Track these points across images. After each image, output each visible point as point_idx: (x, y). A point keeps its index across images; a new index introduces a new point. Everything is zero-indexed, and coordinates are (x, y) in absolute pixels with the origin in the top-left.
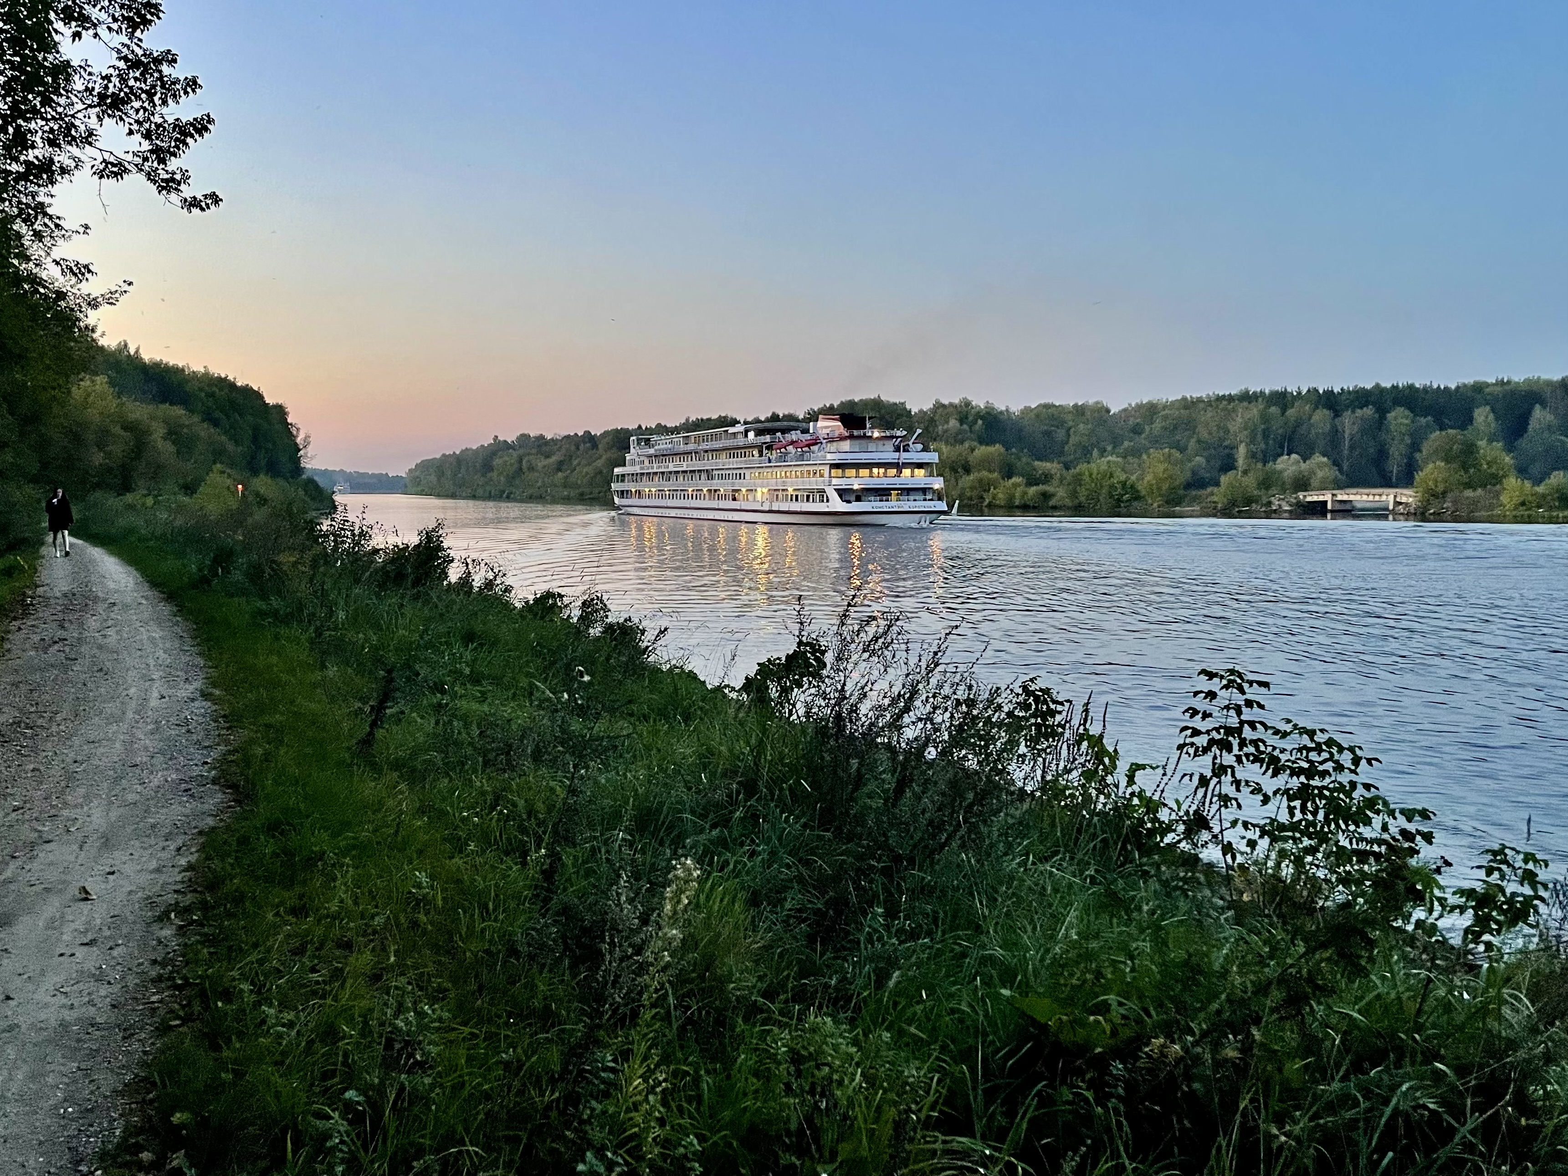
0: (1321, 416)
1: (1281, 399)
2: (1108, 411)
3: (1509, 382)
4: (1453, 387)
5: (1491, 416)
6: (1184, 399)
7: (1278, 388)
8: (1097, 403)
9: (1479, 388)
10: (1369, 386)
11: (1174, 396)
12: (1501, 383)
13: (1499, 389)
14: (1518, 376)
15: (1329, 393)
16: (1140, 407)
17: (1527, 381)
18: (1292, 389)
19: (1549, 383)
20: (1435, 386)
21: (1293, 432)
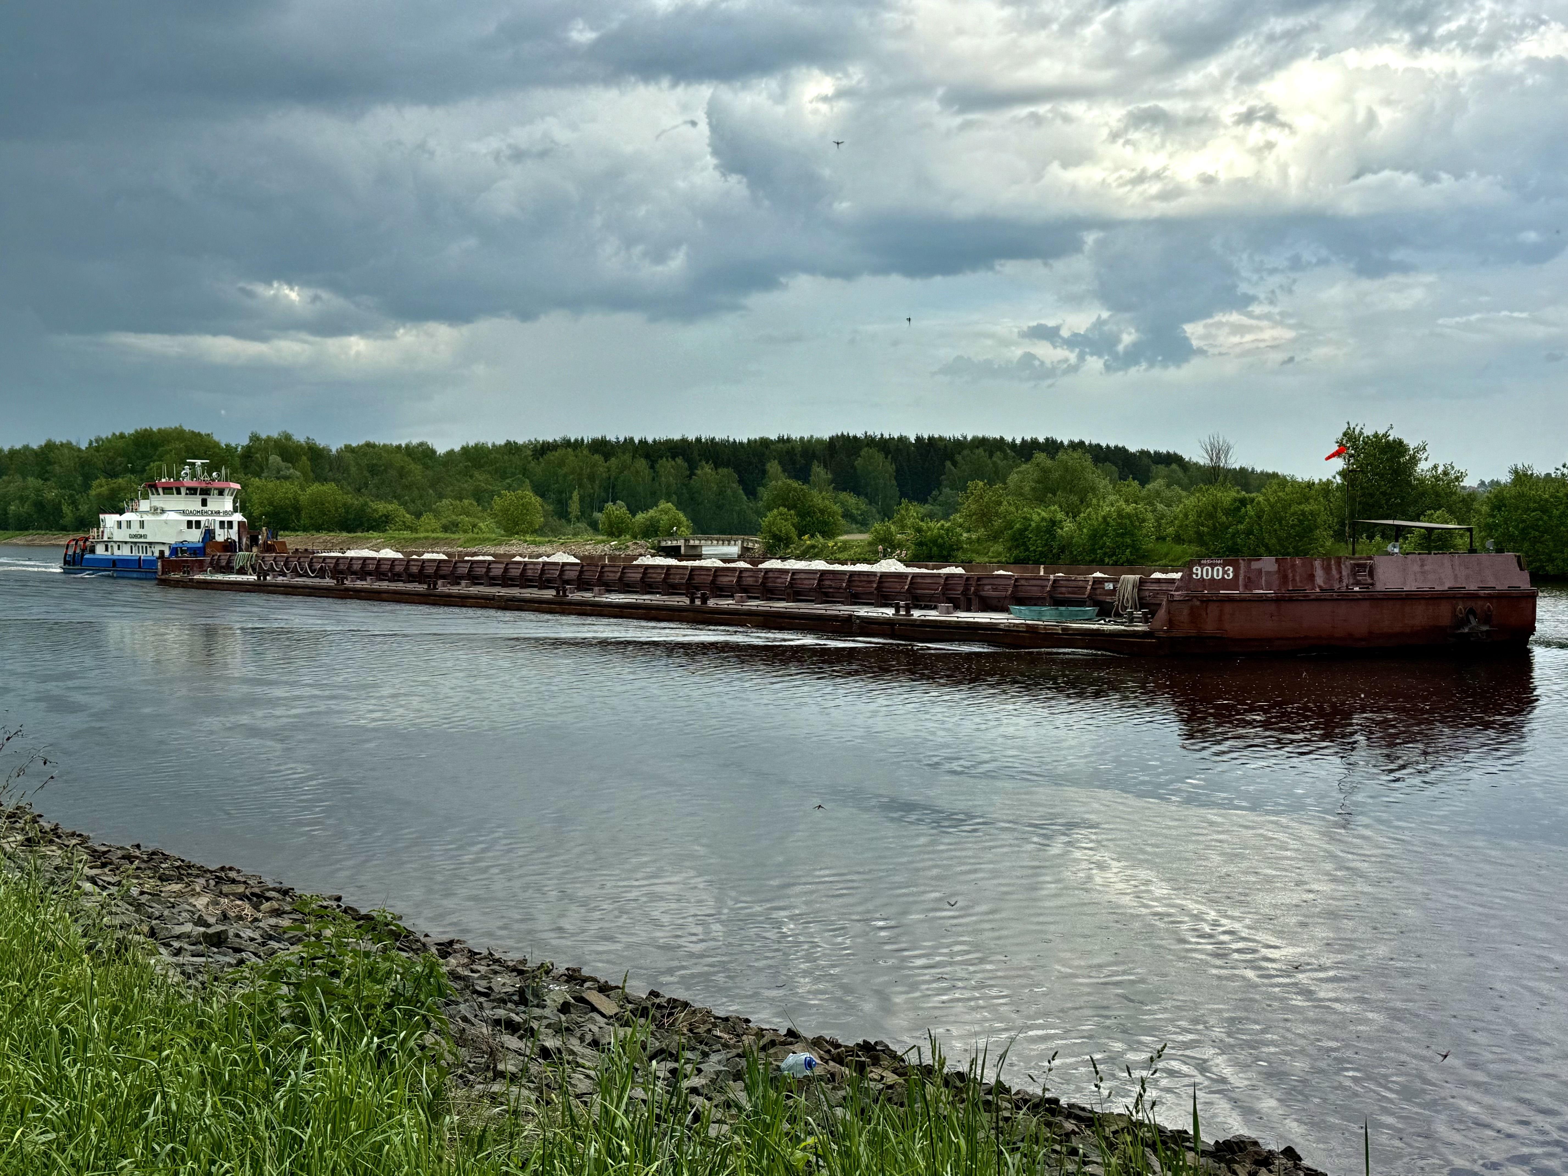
0: (642, 464)
1: (601, 447)
2: (433, 452)
3: (788, 439)
4: (745, 441)
5: (779, 468)
6: (508, 443)
7: (598, 435)
8: (421, 444)
9: (765, 443)
10: (677, 437)
11: (501, 442)
12: (781, 440)
13: (781, 445)
14: (795, 435)
15: (643, 443)
16: (465, 450)
17: (802, 439)
18: (611, 437)
19: (820, 441)
20: (731, 440)
21: (616, 479)
